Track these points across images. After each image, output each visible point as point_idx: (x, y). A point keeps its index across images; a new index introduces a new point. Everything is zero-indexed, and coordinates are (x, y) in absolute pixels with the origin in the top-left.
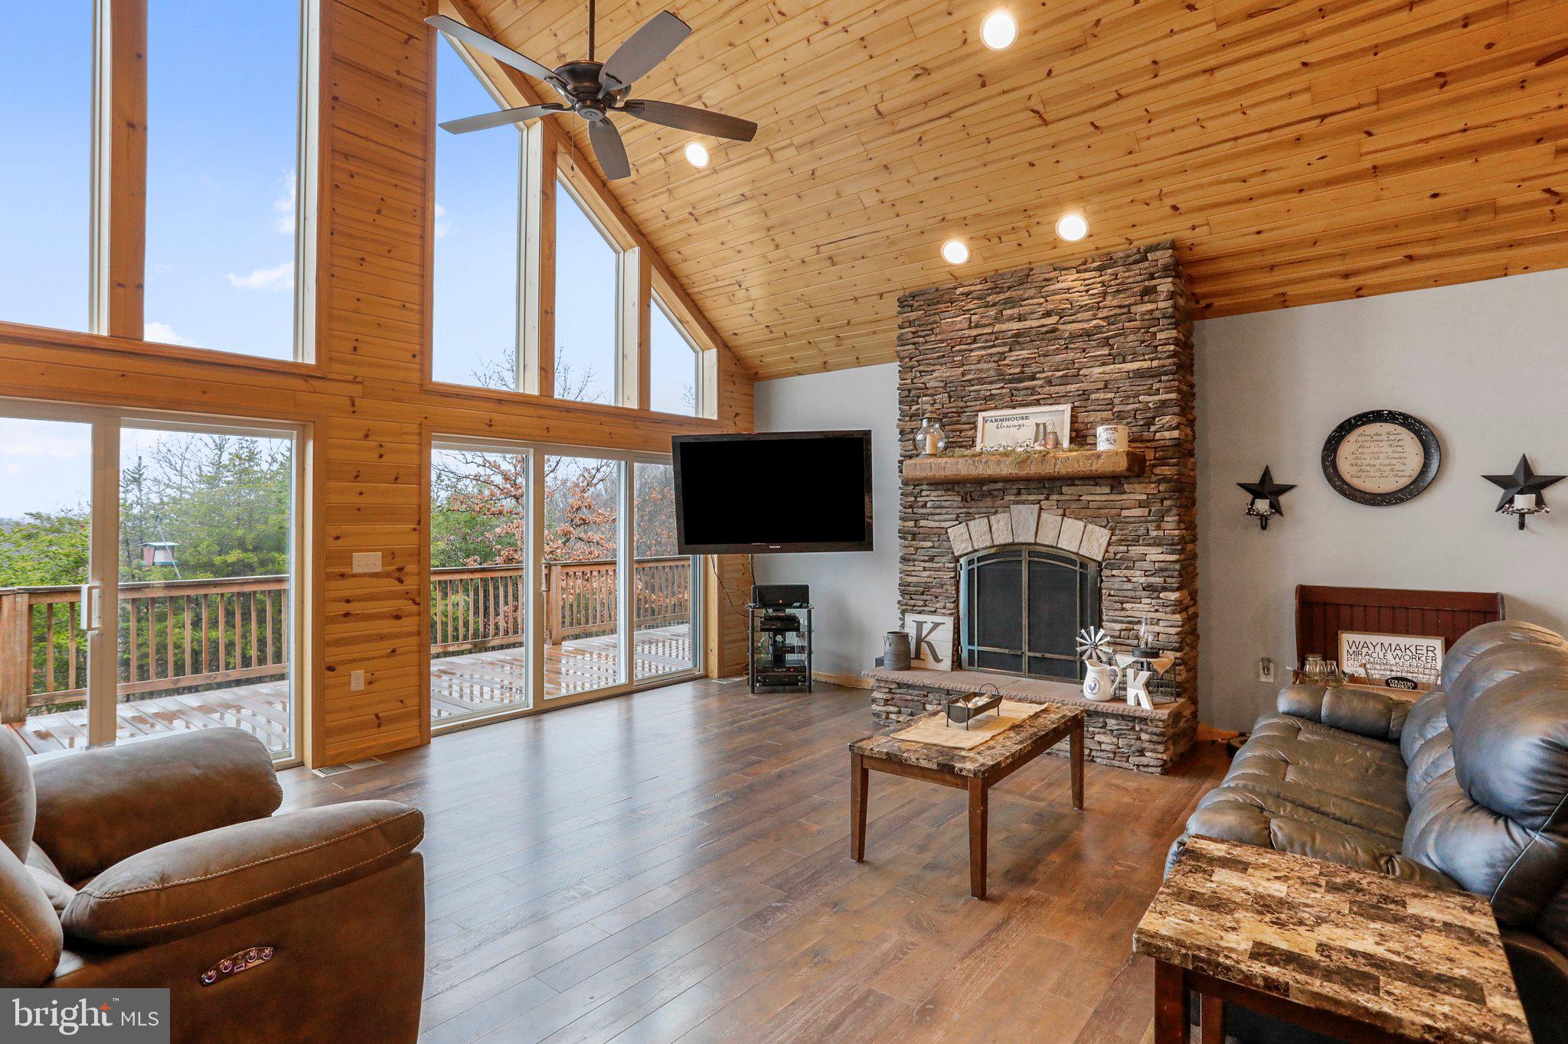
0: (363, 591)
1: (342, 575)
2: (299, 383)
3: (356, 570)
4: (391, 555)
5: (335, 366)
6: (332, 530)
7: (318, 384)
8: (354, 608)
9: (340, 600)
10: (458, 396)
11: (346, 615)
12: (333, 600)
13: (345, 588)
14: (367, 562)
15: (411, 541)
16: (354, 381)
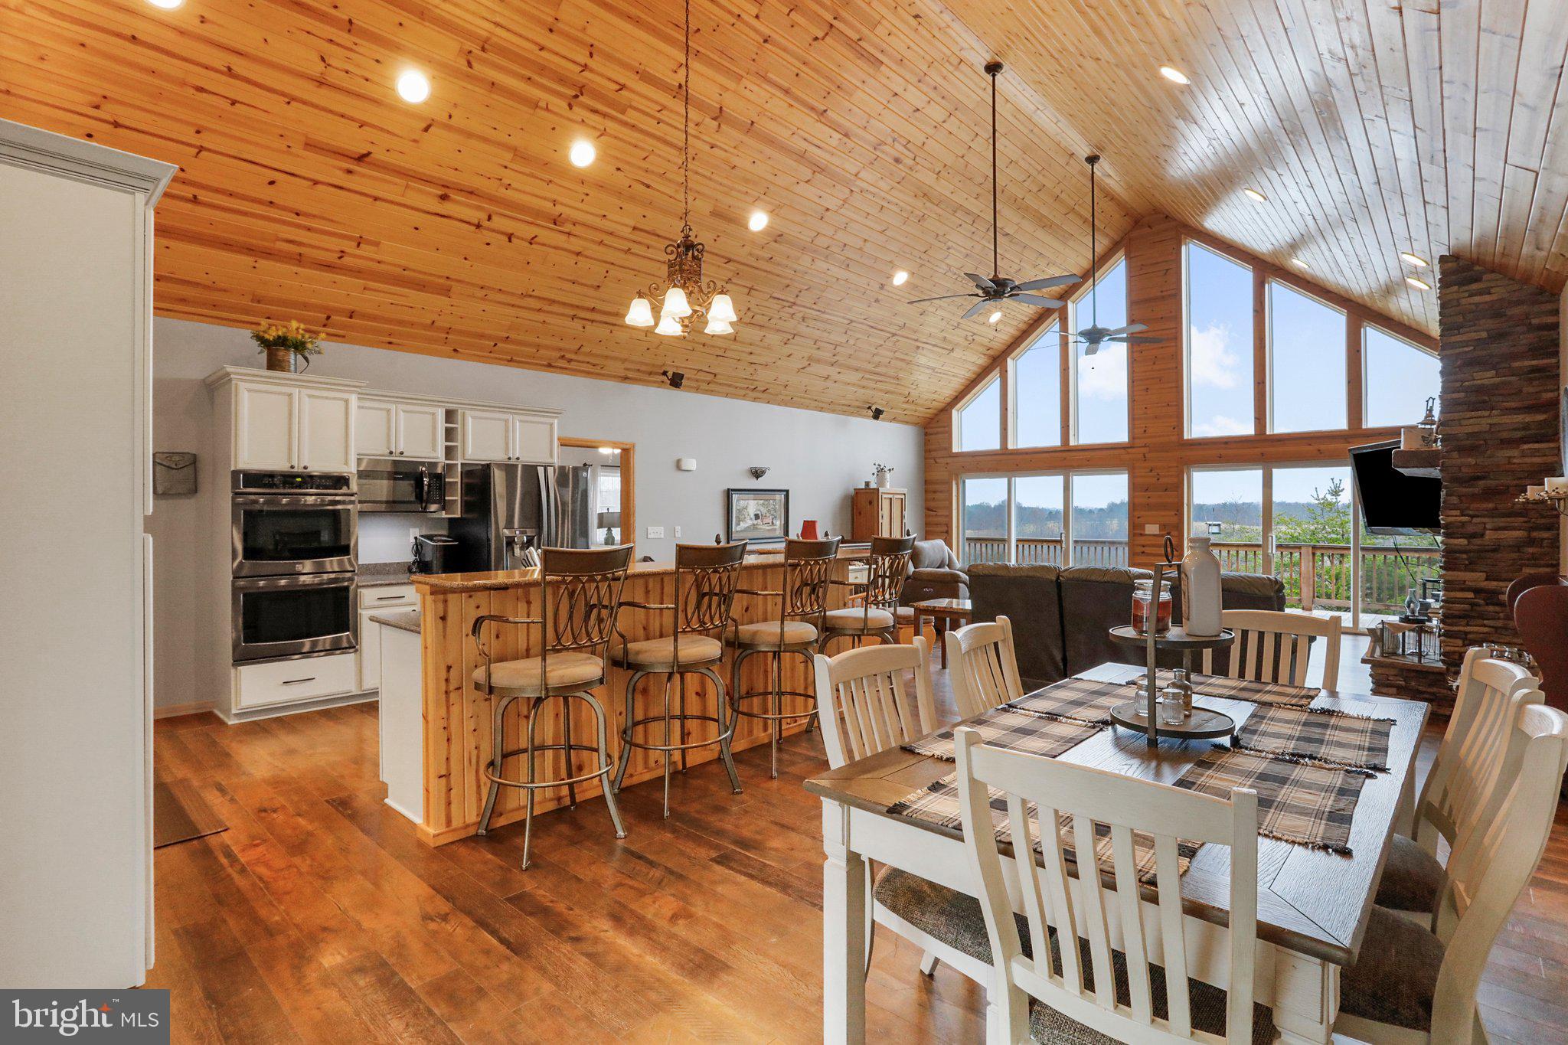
0: (1149, 543)
1: (1141, 535)
2: (1122, 451)
3: (1147, 532)
4: (1163, 527)
5: (1137, 441)
6: (1137, 514)
7: (1130, 450)
8: (1147, 550)
9: (1140, 545)
10: (1200, 444)
11: (1143, 552)
12: (1138, 545)
13: (1141, 540)
14: (1152, 529)
15: (1174, 520)
16: (1145, 446)
